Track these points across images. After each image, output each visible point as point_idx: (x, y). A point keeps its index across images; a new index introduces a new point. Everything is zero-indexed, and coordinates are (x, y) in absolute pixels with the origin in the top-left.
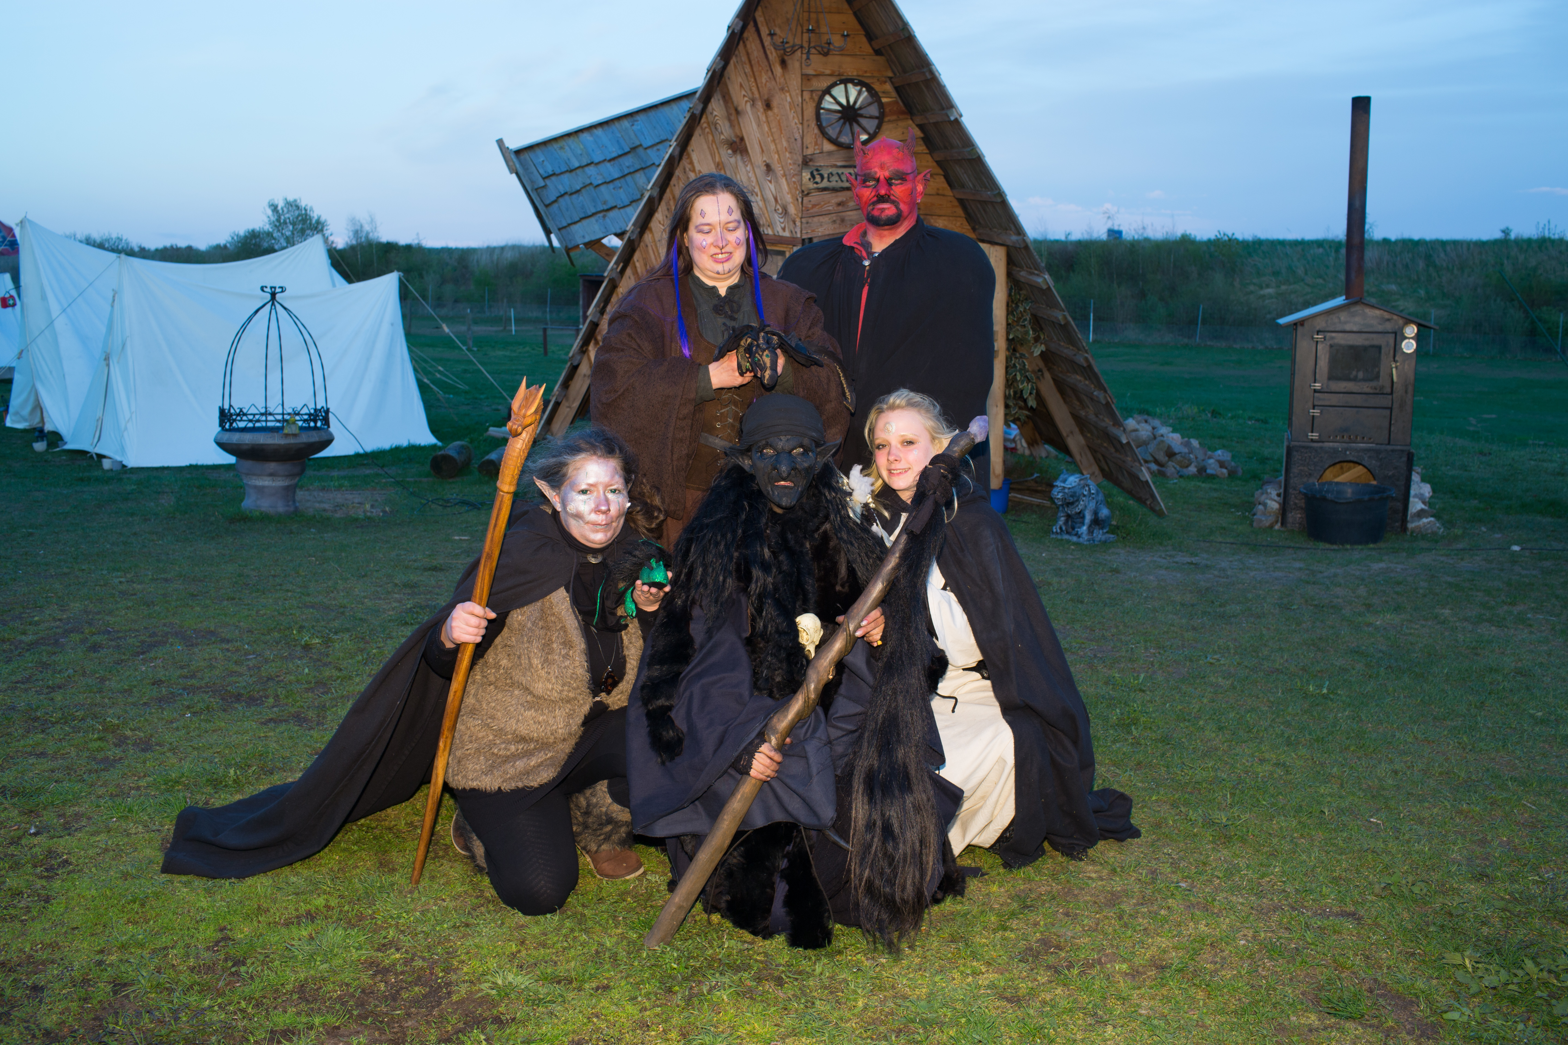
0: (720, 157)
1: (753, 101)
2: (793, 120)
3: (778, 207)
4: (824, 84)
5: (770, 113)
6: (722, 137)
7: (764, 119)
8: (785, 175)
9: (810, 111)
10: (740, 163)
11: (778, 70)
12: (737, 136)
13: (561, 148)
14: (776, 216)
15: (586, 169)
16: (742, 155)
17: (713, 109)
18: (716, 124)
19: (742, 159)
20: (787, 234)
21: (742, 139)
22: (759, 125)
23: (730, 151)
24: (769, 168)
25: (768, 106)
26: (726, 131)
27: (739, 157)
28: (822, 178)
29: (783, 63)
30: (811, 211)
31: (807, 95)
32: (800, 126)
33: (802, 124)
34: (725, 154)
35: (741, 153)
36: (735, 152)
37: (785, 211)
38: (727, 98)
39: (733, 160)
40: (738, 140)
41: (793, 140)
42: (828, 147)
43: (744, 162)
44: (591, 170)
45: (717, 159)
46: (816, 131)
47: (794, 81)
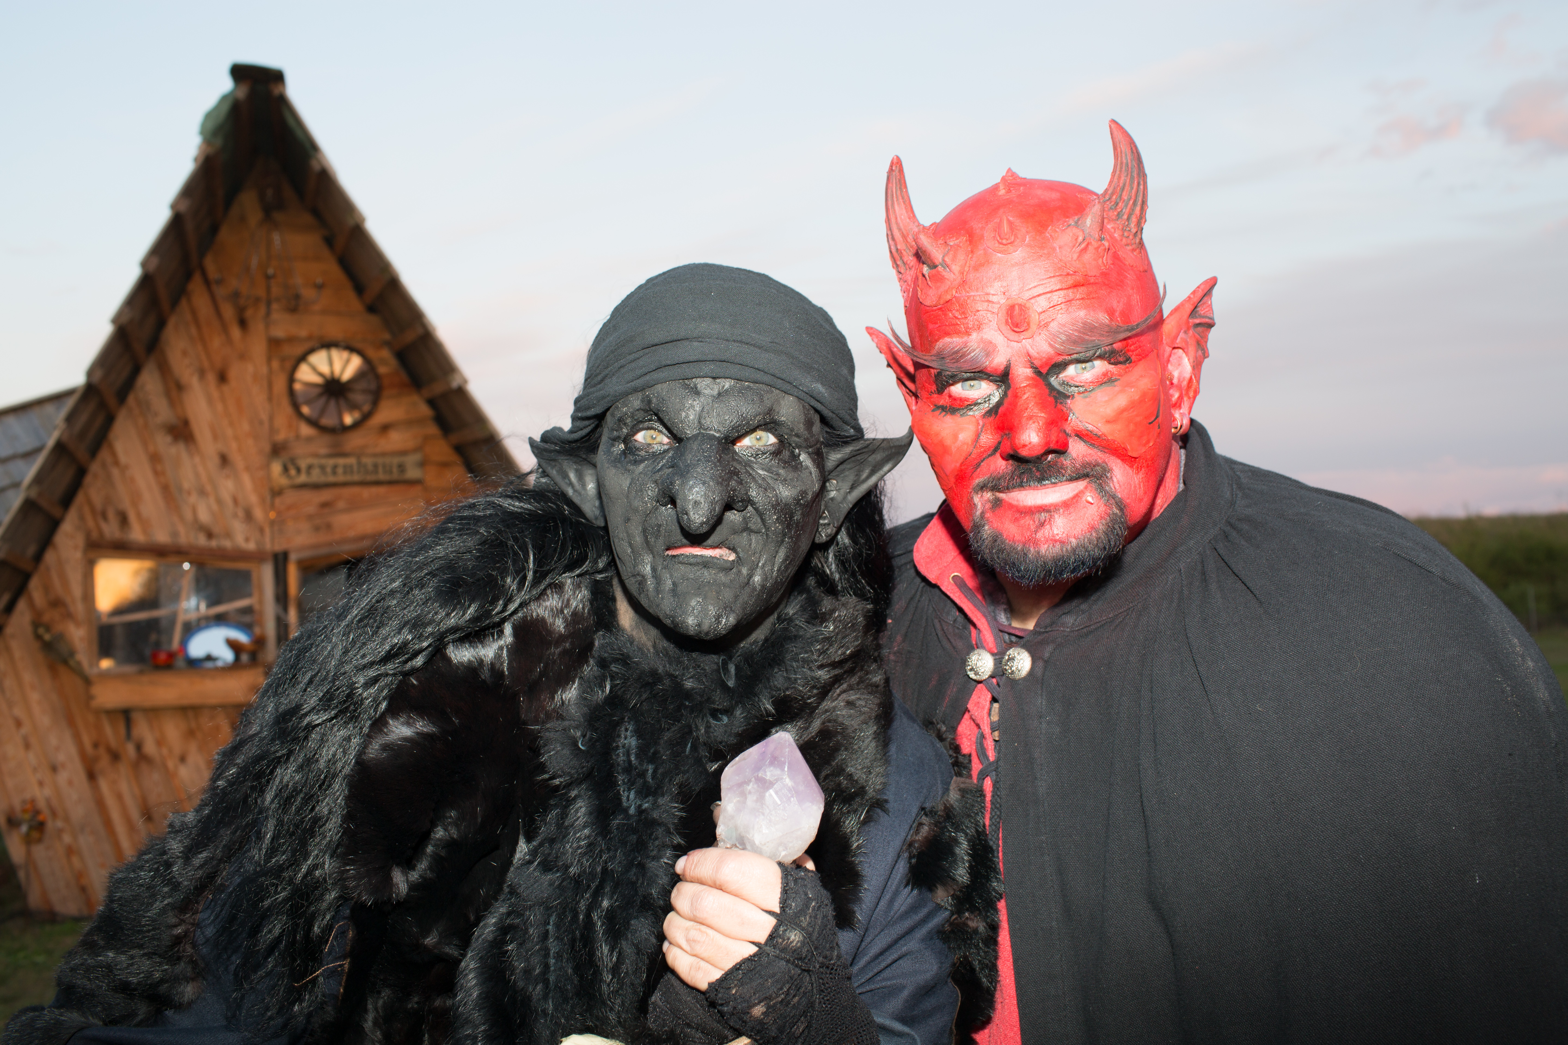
0: (155, 446)
1: (202, 373)
2: (259, 397)
3: (239, 510)
4: (299, 350)
5: (225, 388)
6: (158, 420)
7: (217, 395)
8: (248, 469)
9: (280, 384)
10: (184, 454)
11: (236, 332)
12: (179, 419)
14: (236, 524)
16: (186, 444)
18: (149, 402)
19: (187, 448)
20: (251, 546)
21: (186, 423)
22: (210, 404)
23: (169, 439)
24: (224, 460)
25: (222, 377)
26: (163, 412)
27: (182, 446)
28: (299, 470)
29: (243, 323)
30: (285, 515)
31: (275, 364)
32: (268, 404)
33: (269, 400)
34: (163, 442)
35: (185, 440)
36: (175, 439)
37: (249, 516)
38: (164, 369)
39: (173, 450)
40: (180, 425)
41: (258, 422)
42: (306, 430)
43: (189, 452)
45: (151, 450)
46: (288, 410)
47: (258, 348)
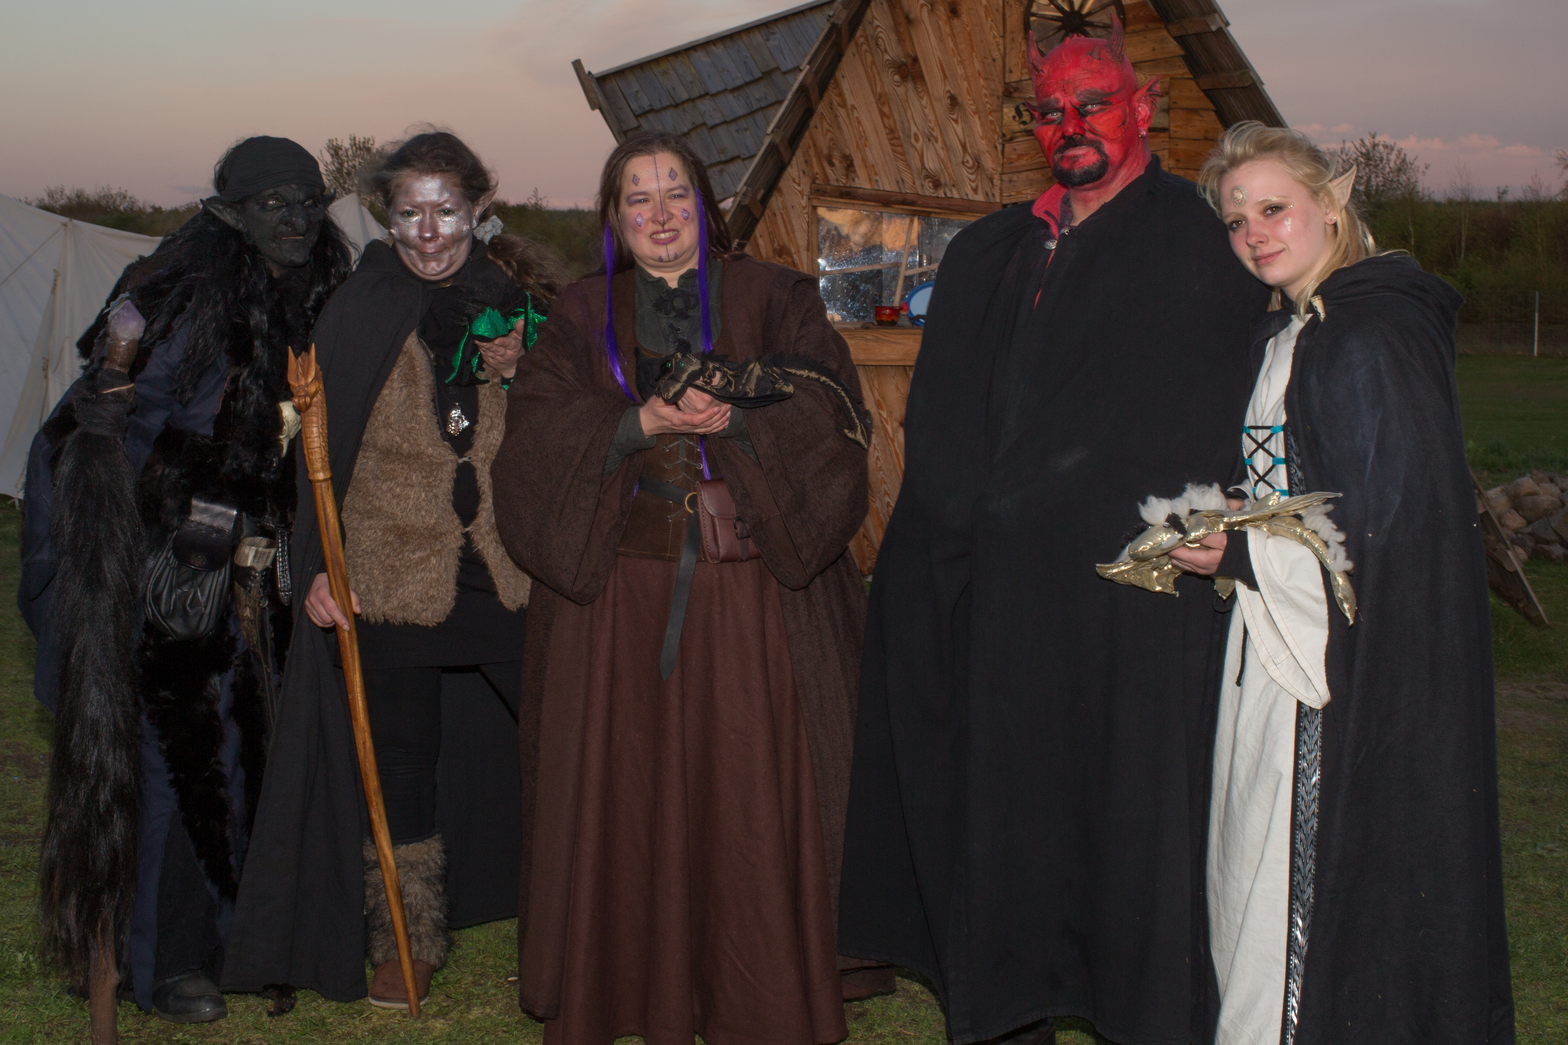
0: (883, 86)
1: (932, 5)
2: (991, 32)
3: (968, 158)
5: (956, 22)
6: (887, 57)
7: (948, 30)
8: (976, 112)
9: (1015, 19)
10: (912, 95)
12: (907, 55)
13: (665, 73)
14: (965, 172)
15: (699, 103)
16: (915, 83)
17: (874, 17)
18: (878, 37)
19: (916, 88)
20: (980, 197)
21: (915, 60)
22: (941, 39)
23: (897, 78)
24: (954, 101)
25: (954, 11)
26: (892, 49)
27: (910, 85)
30: (1017, 164)
32: (1001, 41)
33: (1003, 37)
34: (890, 81)
35: (914, 80)
36: (904, 78)
37: (978, 166)
39: (901, 90)
40: (909, 61)
41: (990, 61)
43: (918, 93)
44: (705, 105)
45: (879, 90)
46: (1023, 47)
